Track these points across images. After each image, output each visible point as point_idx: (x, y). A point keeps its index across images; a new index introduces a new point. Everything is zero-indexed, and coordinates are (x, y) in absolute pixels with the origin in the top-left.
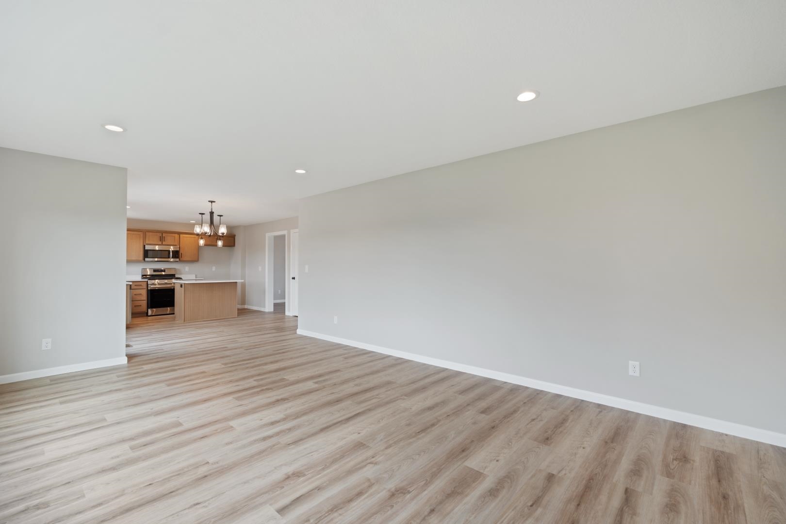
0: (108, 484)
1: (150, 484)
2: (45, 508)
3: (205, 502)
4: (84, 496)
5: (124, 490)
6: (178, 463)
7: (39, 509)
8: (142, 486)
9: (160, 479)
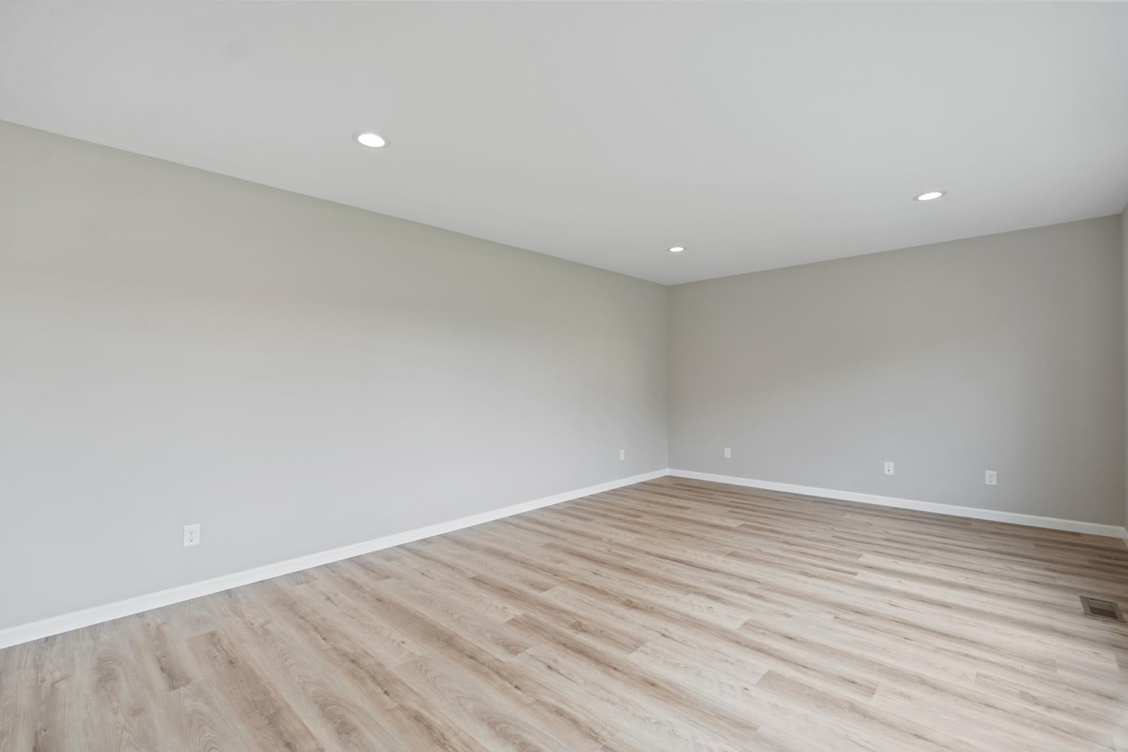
0: (944, 669)
1: (906, 638)
2: (1026, 693)
3: (886, 603)
4: (978, 675)
5: (934, 651)
6: (855, 636)
7: (1034, 698)
8: (914, 643)
9: (892, 636)
